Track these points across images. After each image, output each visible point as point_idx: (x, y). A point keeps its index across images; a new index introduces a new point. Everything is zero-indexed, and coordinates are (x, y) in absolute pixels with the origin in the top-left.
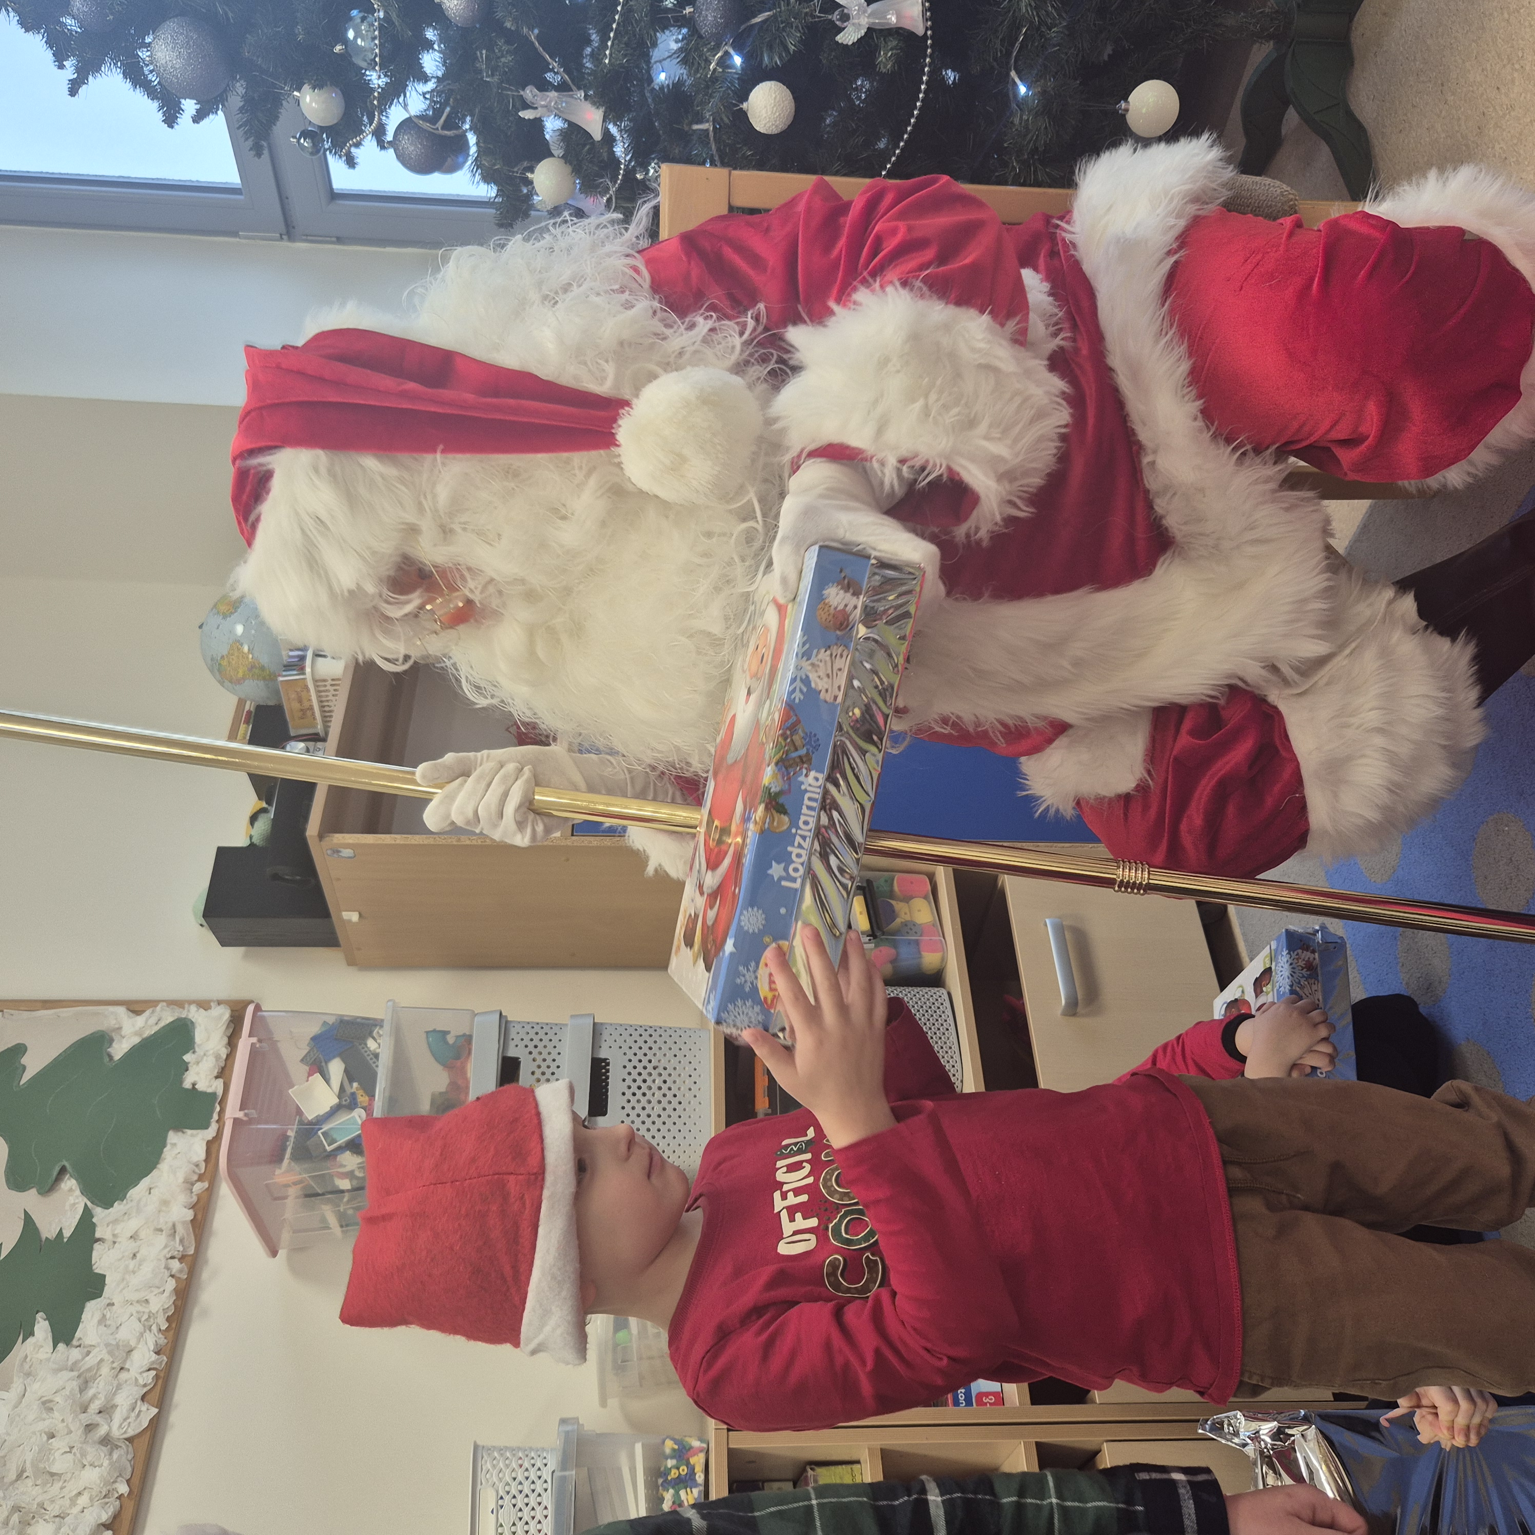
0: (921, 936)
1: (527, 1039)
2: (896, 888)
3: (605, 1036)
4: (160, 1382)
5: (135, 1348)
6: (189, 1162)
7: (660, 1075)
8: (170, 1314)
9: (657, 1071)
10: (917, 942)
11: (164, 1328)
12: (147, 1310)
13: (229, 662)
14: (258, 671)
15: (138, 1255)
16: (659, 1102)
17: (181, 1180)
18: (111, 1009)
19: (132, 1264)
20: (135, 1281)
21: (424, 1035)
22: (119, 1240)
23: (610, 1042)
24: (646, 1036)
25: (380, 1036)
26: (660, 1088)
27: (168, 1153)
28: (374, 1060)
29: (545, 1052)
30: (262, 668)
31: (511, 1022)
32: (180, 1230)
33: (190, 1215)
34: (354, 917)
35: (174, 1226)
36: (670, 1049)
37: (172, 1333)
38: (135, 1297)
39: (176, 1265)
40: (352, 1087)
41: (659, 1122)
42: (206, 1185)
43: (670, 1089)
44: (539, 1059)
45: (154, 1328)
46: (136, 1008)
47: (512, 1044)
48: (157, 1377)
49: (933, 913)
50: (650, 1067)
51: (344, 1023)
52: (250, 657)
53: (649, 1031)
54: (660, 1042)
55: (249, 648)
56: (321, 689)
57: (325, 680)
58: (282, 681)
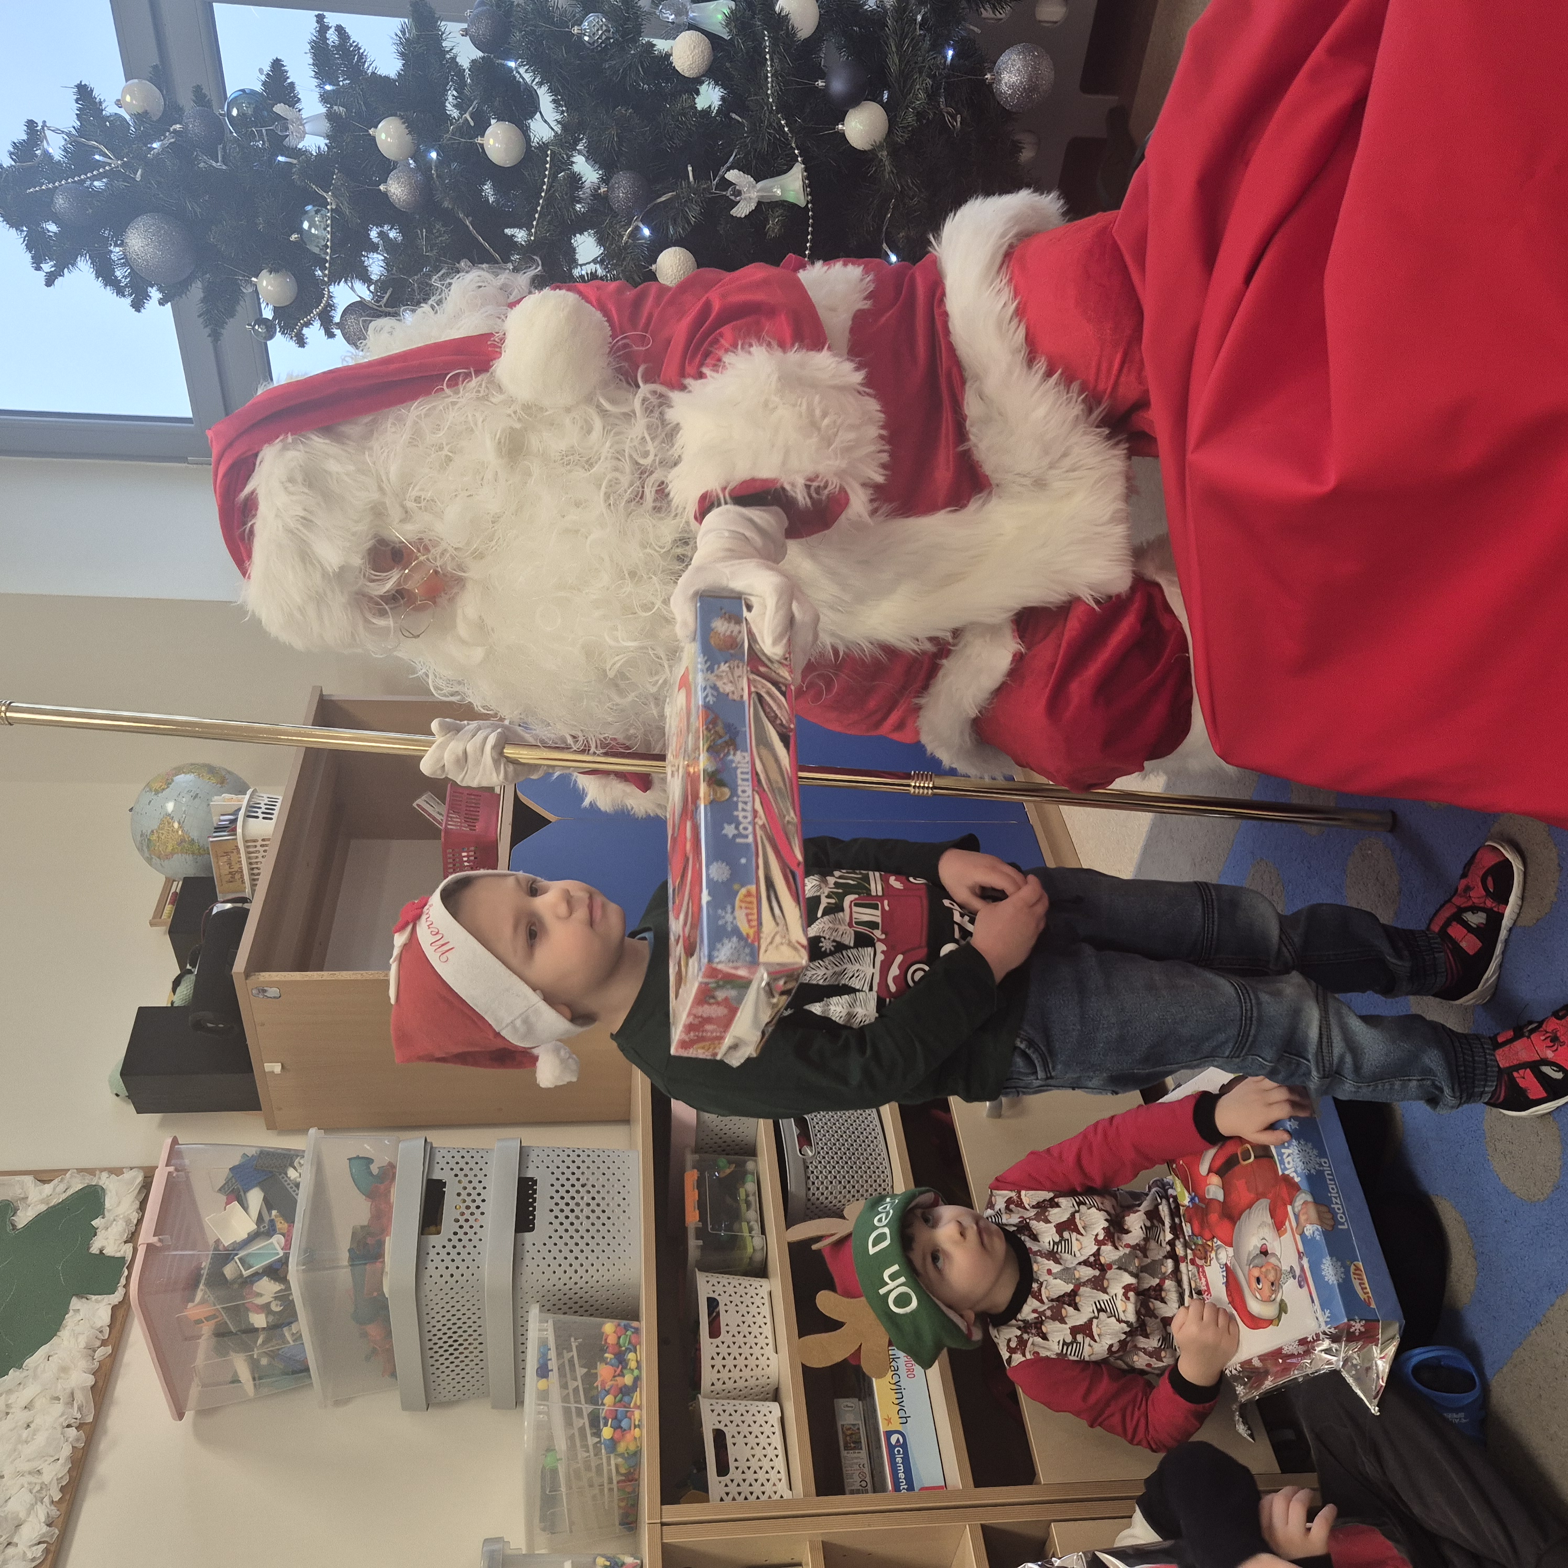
1: (452, 1162)
3: (533, 1156)
4: (50, 1557)
5: (25, 1521)
6: (92, 1328)
7: (589, 1192)
8: (64, 1484)
9: (586, 1188)
11: (56, 1499)
12: (40, 1481)
13: (158, 838)
14: (187, 845)
15: (31, 1425)
16: (588, 1218)
17: (82, 1344)
18: (18, 1178)
19: (25, 1434)
20: (28, 1450)
21: (347, 1162)
22: (12, 1411)
23: (537, 1162)
24: (573, 1156)
25: (301, 1165)
26: (588, 1205)
27: (70, 1320)
28: (294, 1188)
29: (471, 1174)
30: (192, 842)
31: (436, 1148)
32: (79, 1398)
33: (90, 1380)
34: (277, 1068)
35: (72, 1394)
36: (599, 1168)
37: (65, 1505)
38: (26, 1467)
39: (72, 1432)
40: (270, 1214)
41: (587, 1237)
42: (109, 1349)
43: (598, 1205)
44: (465, 1181)
45: (46, 1500)
46: (43, 1177)
47: (437, 1168)
48: (47, 1551)
50: (578, 1186)
51: (265, 1154)
52: (180, 832)
53: (577, 1152)
54: (588, 1161)
55: (179, 823)
56: (251, 850)
57: (255, 841)
58: (212, 842)
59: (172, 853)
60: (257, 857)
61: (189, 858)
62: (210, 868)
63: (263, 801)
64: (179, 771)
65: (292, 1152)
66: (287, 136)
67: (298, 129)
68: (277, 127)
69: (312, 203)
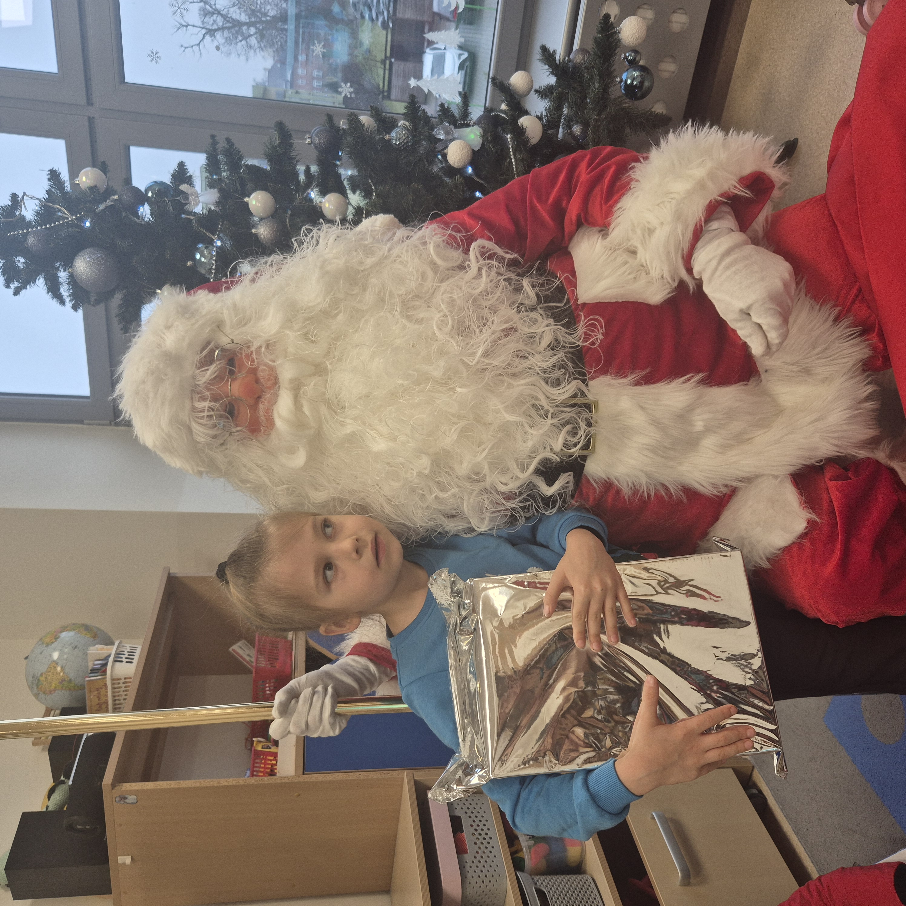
13: (46, 679)
14: (66, 683)
30: (70, 681)
34: (127, 860)
52: (62, 674)
55: (62, 667)
56: (116, 686)
57: (119, 679)
58: (88, 681)
59: (55, 690)
60: (119, 692)
61: (67, 693)
63: (127, 648)
64: (64, 629)
66: (187, 204)
67: (194, 200)
68: (181, 198)
69: (202, 242)
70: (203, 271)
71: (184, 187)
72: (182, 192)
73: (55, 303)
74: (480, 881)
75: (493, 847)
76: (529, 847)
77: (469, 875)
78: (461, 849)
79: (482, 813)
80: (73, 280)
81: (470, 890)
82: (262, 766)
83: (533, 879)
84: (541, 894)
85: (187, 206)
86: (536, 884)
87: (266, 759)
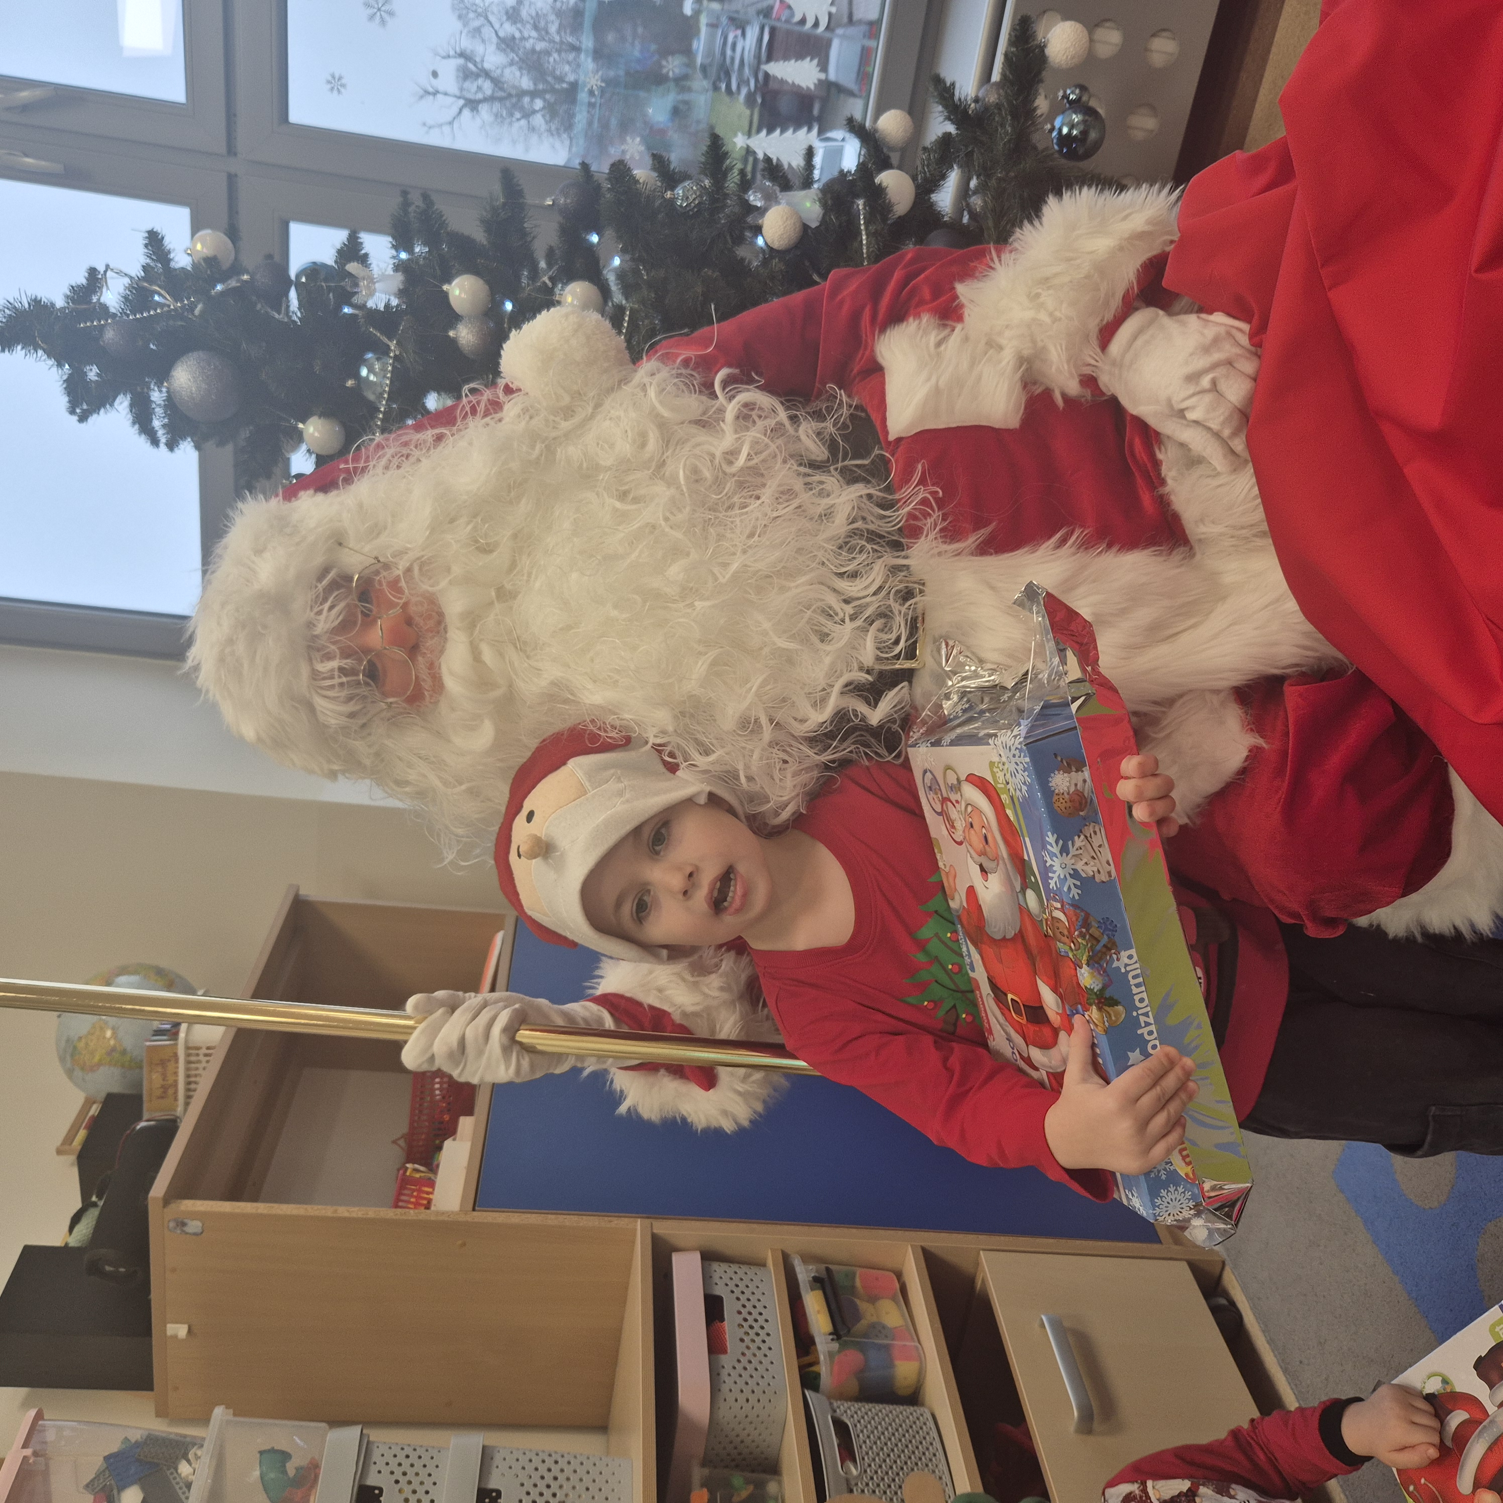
0: (893, 1339)
1: (394, 1463)
2: (858, 1283)
3: (498, 1459)
10: (887, 1348)
13: (87, 1044)
21: (258, 1455)
23: (504, 1468)
24: (549, 1462)
25: (197, 1458)
28: (185, 1489)
29: (416, 1481)
30: (124, 1052)
31: (373, 1442)
34: (181, 1331)
36: (581, 1480)
44: (408, 1487)
47: (373, 1469)
49: (903, 1316)
51: (152, 1440)
52: (111, 1039)
53: (554, 1457)
54: (568, 1470)
55: (113, 1029)
56: (193, 1059)
57: (198, 1048)
58: (149, 1047)
59: (99, 1065)
60: (197, 1069)
61: (117, 1071)
62: (139, 1084)
64: (122, 969)
65: (188, 1439)
66: (356, 293)
67: (368, 287)
68: (347, 283)
69: (374, 351)
70: (371, 397)
71: (352, 267)
72: (350, 275)
73: (142, 442)
74: (742, 1398)
75: (770, 1349)
76: (831, 1355)
77: (725, 1388)
78: (716, 1346)
79: (758, 1294)
80: (171, 404)
81: (725, 1413)
82: (413, 1200)
83: (831, 1404)
84: (841, 1428)
85: (355, 298)
86: (835, 1411)
87: (420, 1191)
